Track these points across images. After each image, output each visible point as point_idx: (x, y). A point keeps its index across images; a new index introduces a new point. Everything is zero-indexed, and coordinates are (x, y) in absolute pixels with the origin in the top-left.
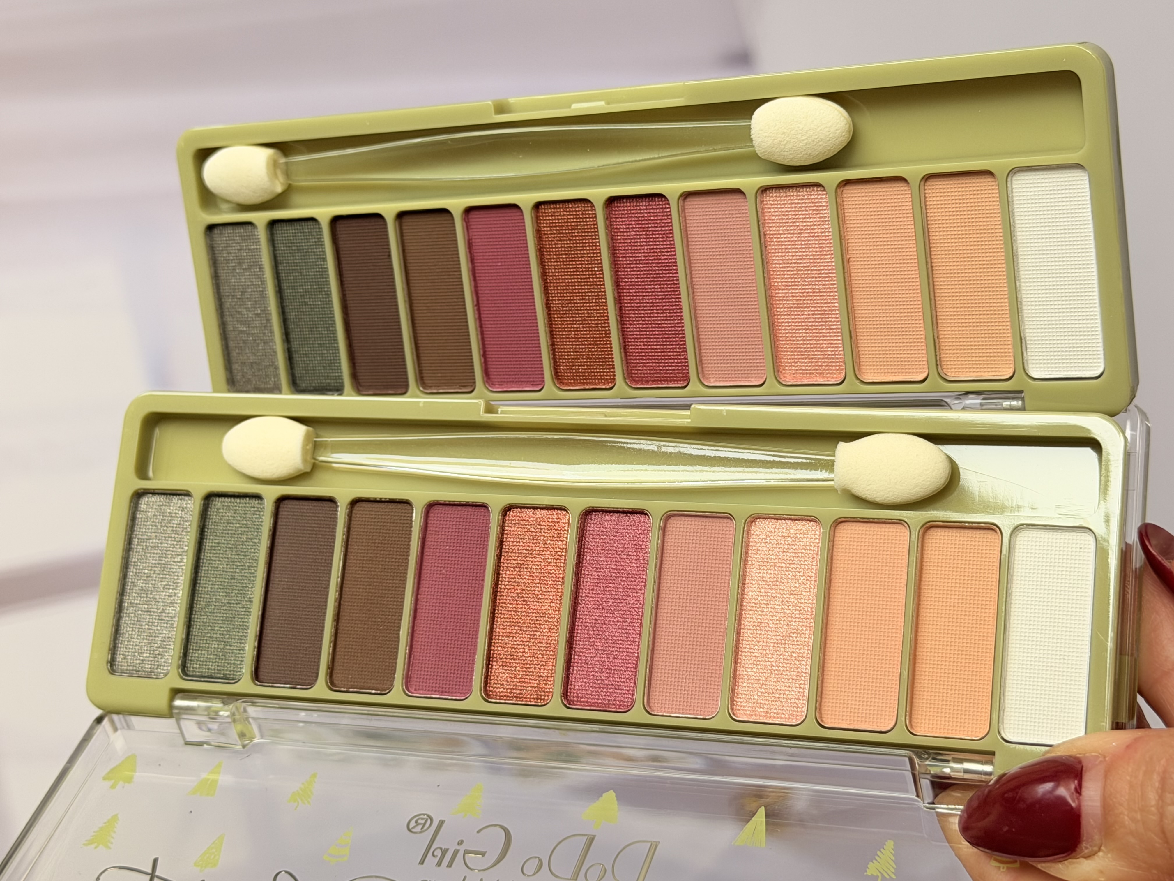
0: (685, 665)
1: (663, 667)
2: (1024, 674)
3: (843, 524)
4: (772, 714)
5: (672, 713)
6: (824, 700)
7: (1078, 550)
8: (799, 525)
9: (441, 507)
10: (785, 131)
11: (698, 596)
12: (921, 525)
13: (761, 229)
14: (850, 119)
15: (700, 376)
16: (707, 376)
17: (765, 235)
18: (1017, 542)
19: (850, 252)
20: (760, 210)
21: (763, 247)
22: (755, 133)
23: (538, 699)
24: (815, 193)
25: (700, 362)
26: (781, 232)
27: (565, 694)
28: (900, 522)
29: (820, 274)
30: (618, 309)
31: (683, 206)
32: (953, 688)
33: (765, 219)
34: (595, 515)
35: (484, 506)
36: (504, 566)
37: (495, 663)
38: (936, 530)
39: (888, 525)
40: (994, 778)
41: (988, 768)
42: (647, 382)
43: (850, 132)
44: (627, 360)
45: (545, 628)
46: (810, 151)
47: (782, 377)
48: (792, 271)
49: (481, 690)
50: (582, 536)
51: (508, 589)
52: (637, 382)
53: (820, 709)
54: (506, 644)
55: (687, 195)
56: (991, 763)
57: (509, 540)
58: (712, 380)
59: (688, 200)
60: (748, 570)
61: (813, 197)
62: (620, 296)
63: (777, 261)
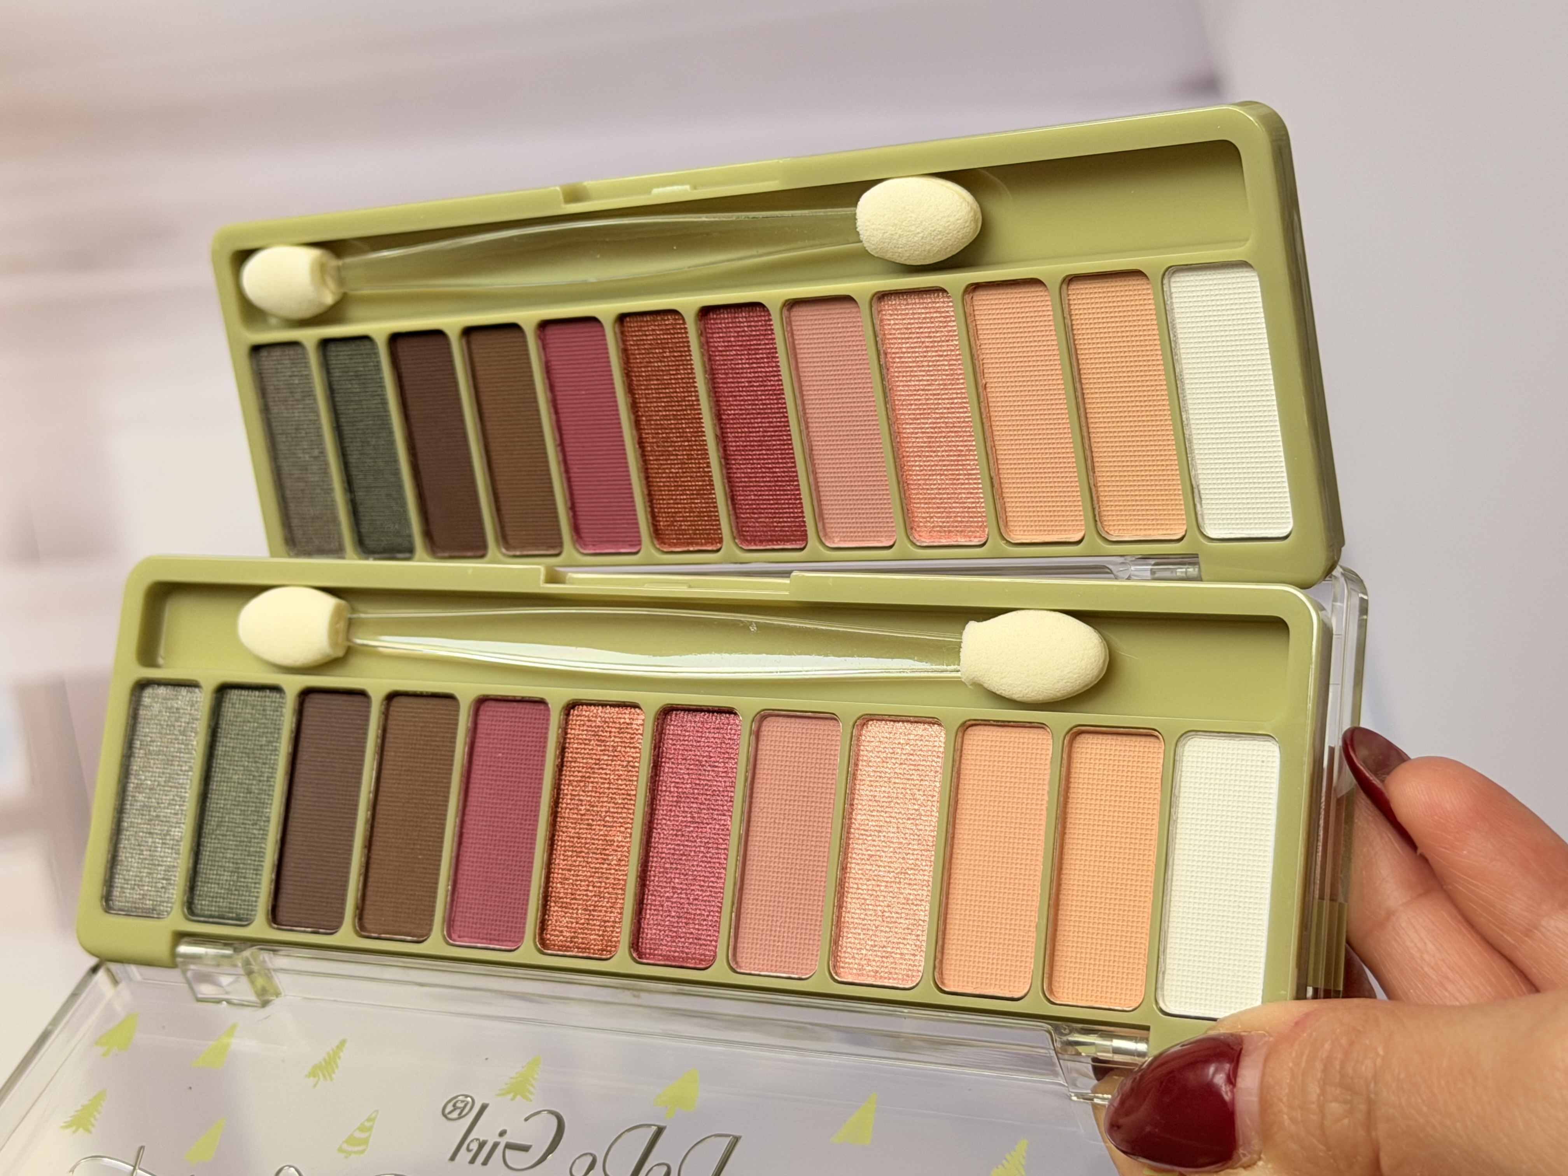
0: (780, 909)
1: (753, 911)
2: (1189, 926)
3: (974, 728)
4: (882, 974)
5: (763, 970)
6: (946, 957)
7: (1259, 763)
8: (920, 729)
9: (493, 704)
10: (896, 222)
11: (797, 820)
12: (1067, 729)
13: (880, 346)
14: (975, 205)
15: (821, 534)
16: (830, 535)
17: (886, 354)
18: (1185, 753)
19: (986, 376)
20: (877, 322)
21: (883, 369)
22: (860, 224)
23: (603, 950)
24: (940, 302)
25: (820, 516)
26: (904, 350)
27: (636, 945)
28: (1041, 726)
29: (952, 403)
30: (721, 449)
31: (789, 317)
32: (1104, 942)
33: (884, 334)
34: (676, 715)
35: (541, 702)
36: (566, 779)
37: (553, 904)
38: (1087, 736)
39: (1027, 730)
40: (1149, 1059)
41: (1142, 1047)
42: (761, 541)
43: (976, 221)
44: (736, 514)
45: (612, 860)
46: (928, 248)
47: (917, 536)
48: (920, 400)
49: (535, 938)
50: (660, 742)
51: (570, 809)
52: (749, 542)
53: (941, 969)
54: (566, 879)
55: (793, 304)
56: (1146, 1040)
57: (573, 746)
58: (836, 540)
59: (794, 309)
60: (858, 787)
61: (938, 305)
62: (723, 433)
63: (902, 387)
